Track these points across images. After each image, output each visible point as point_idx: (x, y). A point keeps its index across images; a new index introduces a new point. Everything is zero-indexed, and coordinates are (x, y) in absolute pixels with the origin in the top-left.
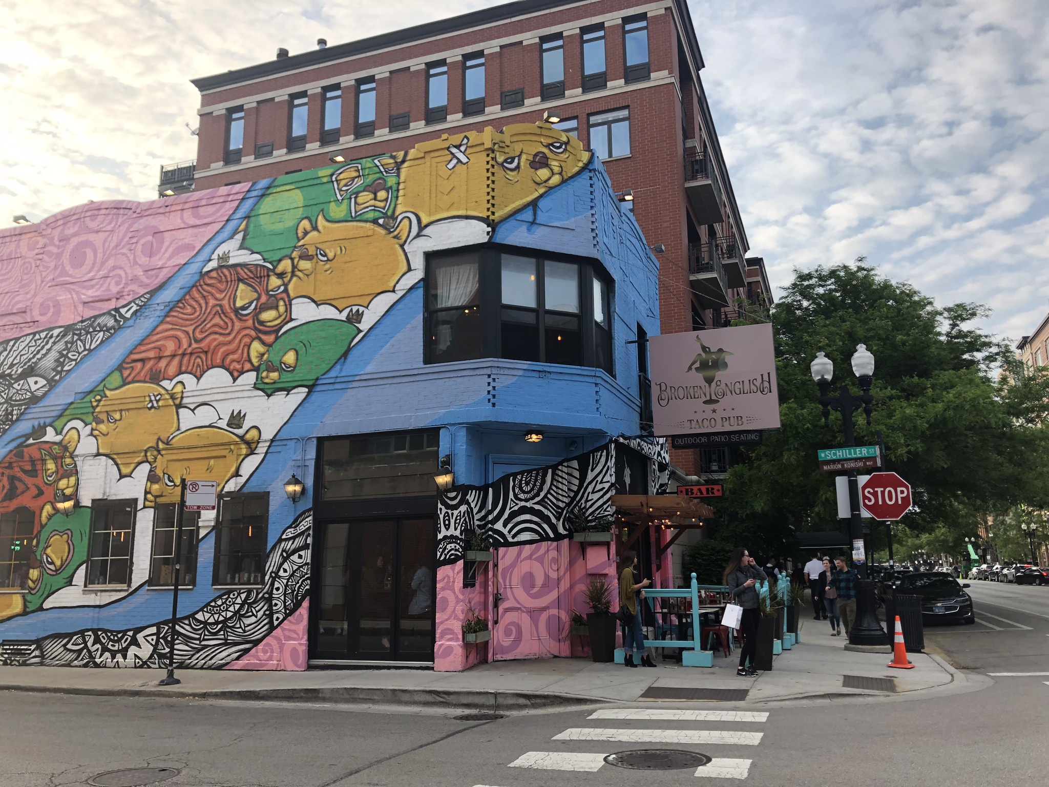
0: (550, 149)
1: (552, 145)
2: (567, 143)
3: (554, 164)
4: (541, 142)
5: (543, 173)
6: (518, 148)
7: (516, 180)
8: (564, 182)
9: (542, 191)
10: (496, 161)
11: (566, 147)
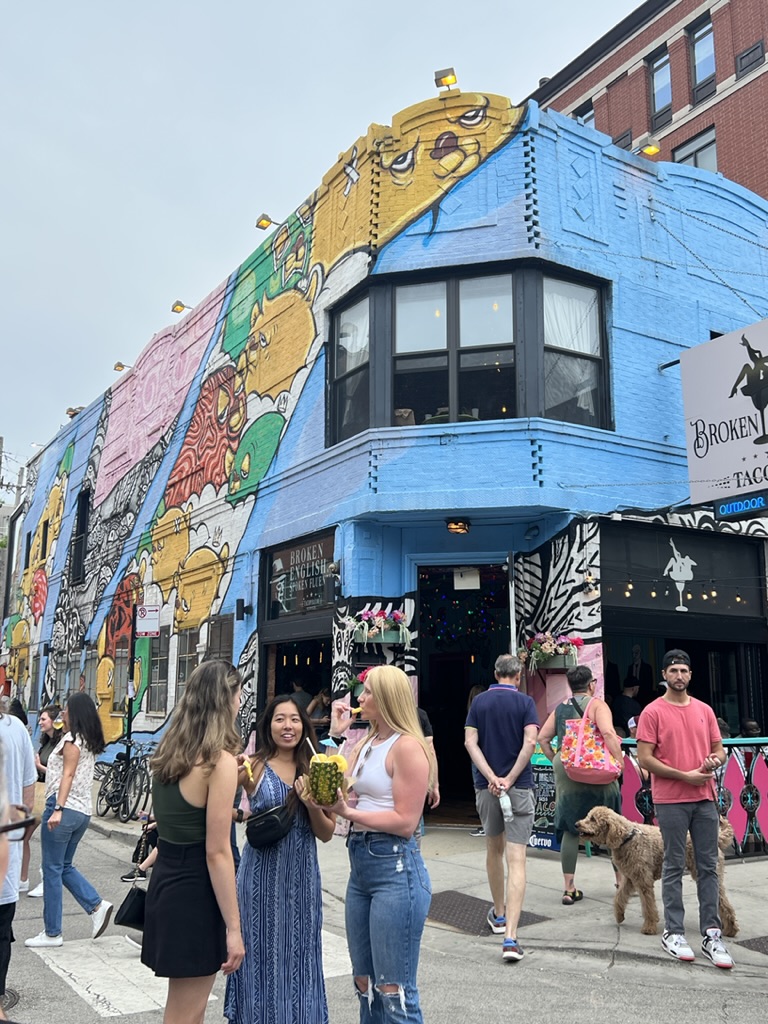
0: (461, 124)
1: (463, 117)
2: (485, 108)
3: (468, 144)
4: (448, 119)
5: (450, 160)
6: (411, 139)
7: (409, 182)
8: (481, 163)
9: (446, 186)
10: (382, 167)
11: (485, 112)
